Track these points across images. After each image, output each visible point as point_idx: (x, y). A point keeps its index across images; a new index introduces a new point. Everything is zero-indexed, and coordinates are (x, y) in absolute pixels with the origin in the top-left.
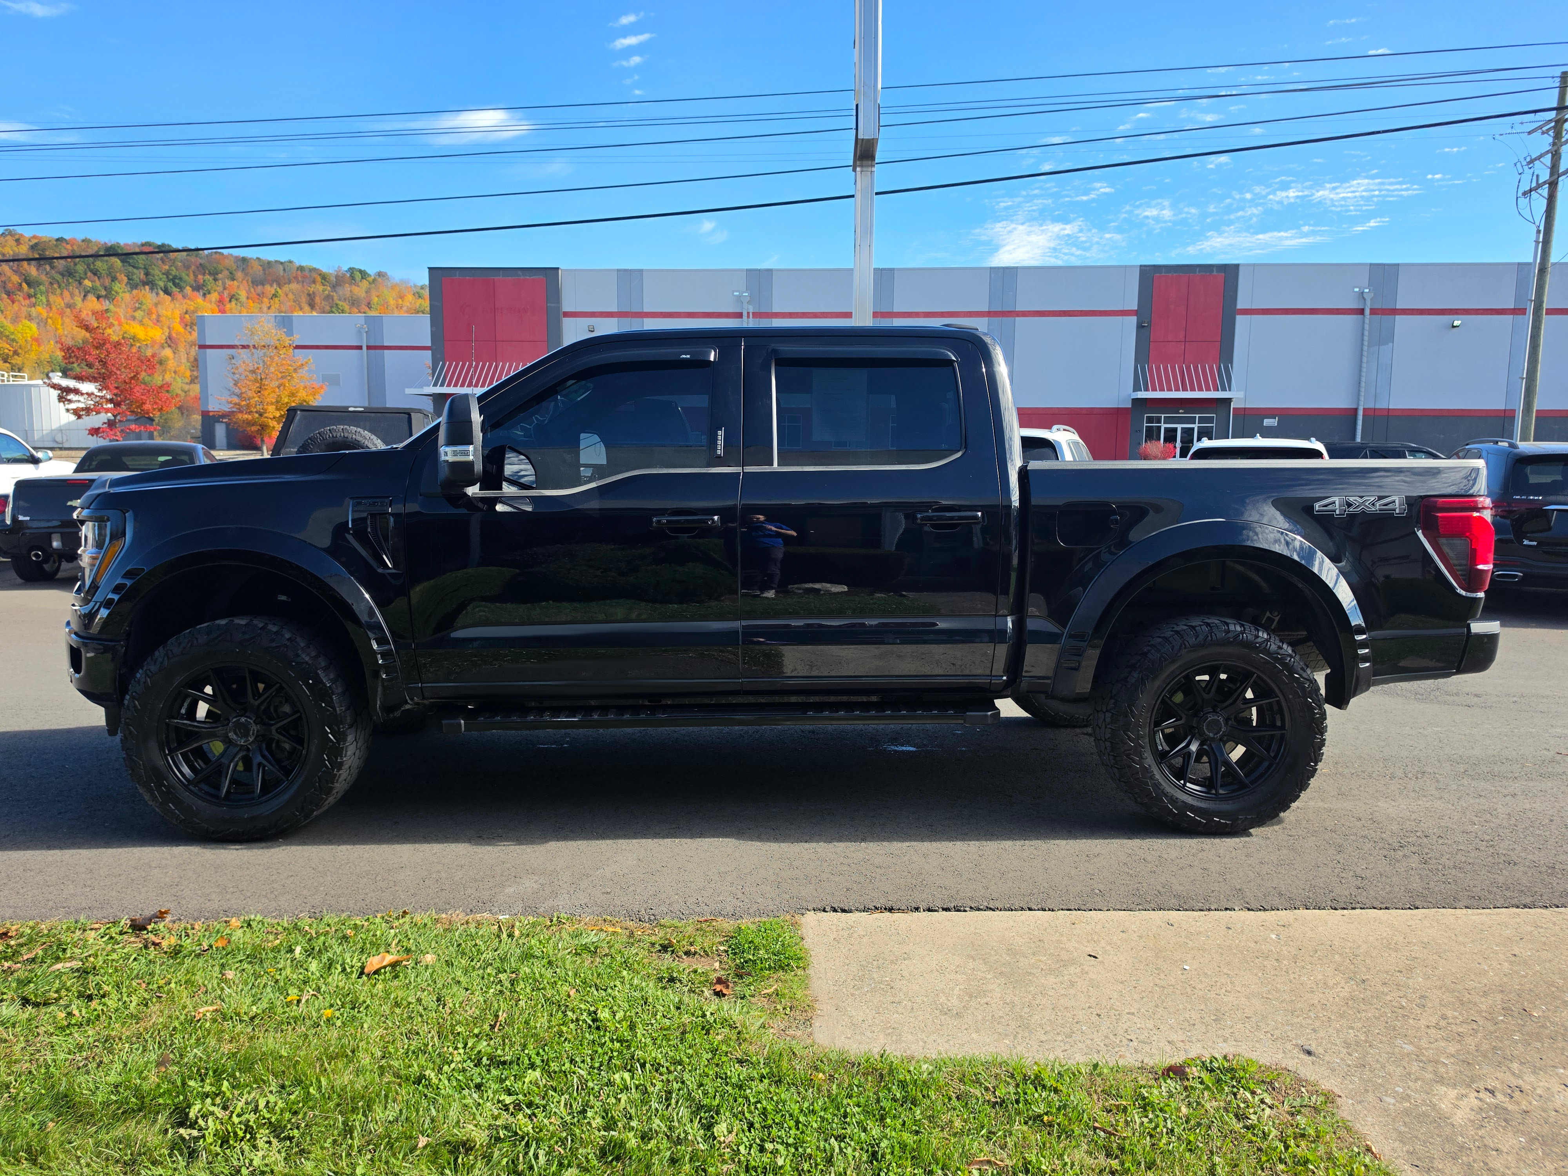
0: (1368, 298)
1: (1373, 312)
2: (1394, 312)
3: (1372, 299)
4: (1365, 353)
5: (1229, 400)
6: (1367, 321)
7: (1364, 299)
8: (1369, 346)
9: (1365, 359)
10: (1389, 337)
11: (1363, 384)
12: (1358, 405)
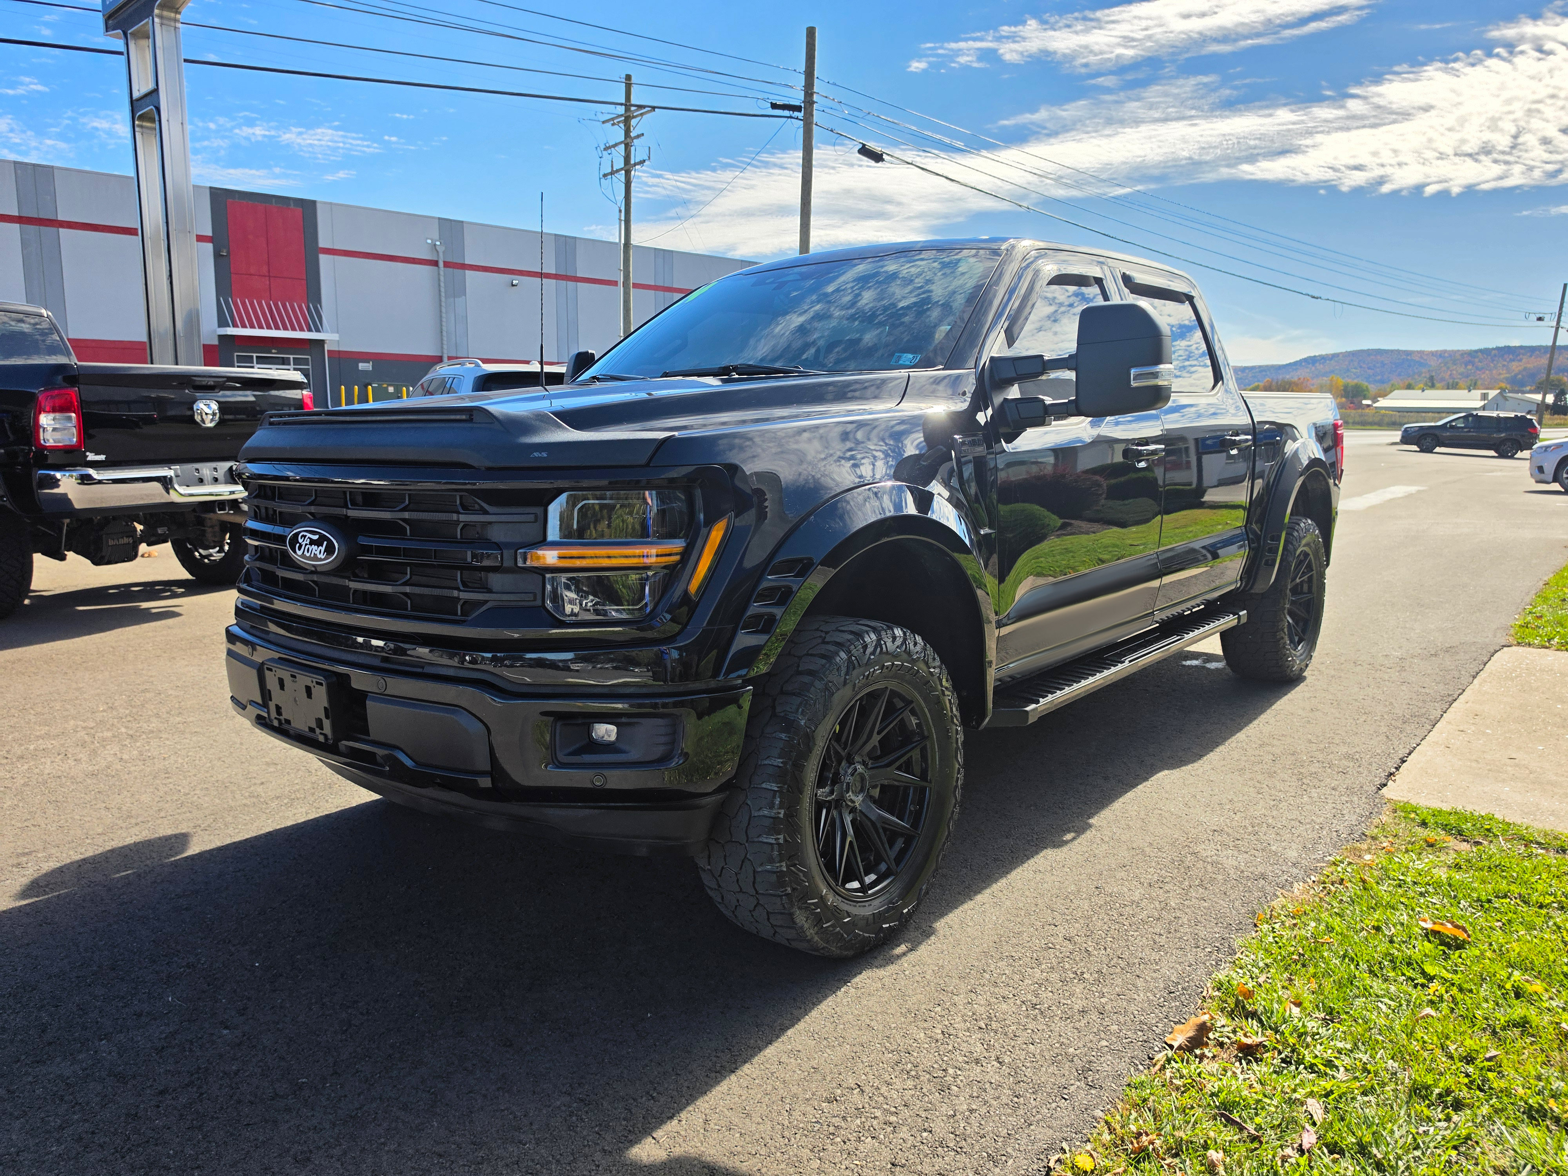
0: (441, 249)
1: (447, 265)
2: (464, 267)
3: (444, 252)
4: (443, 304)
5: (321, 342)
6: (442, 273)
7: (438, 252)
8: (446, 297)
9: (444, 310)
10: (460, 291)
11: (444, 334)
12: (442, 353)
